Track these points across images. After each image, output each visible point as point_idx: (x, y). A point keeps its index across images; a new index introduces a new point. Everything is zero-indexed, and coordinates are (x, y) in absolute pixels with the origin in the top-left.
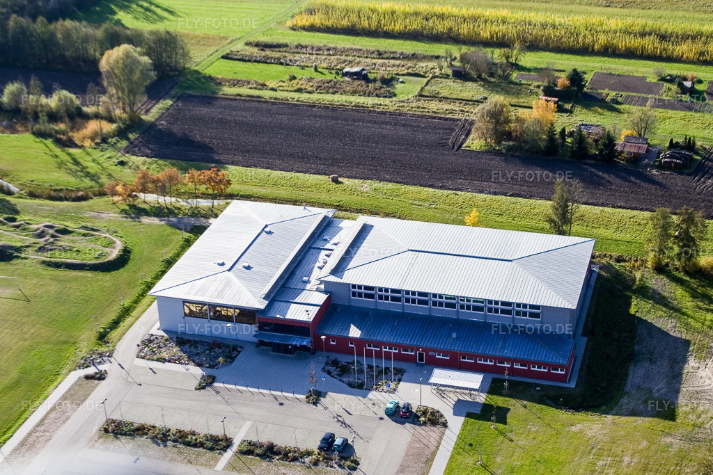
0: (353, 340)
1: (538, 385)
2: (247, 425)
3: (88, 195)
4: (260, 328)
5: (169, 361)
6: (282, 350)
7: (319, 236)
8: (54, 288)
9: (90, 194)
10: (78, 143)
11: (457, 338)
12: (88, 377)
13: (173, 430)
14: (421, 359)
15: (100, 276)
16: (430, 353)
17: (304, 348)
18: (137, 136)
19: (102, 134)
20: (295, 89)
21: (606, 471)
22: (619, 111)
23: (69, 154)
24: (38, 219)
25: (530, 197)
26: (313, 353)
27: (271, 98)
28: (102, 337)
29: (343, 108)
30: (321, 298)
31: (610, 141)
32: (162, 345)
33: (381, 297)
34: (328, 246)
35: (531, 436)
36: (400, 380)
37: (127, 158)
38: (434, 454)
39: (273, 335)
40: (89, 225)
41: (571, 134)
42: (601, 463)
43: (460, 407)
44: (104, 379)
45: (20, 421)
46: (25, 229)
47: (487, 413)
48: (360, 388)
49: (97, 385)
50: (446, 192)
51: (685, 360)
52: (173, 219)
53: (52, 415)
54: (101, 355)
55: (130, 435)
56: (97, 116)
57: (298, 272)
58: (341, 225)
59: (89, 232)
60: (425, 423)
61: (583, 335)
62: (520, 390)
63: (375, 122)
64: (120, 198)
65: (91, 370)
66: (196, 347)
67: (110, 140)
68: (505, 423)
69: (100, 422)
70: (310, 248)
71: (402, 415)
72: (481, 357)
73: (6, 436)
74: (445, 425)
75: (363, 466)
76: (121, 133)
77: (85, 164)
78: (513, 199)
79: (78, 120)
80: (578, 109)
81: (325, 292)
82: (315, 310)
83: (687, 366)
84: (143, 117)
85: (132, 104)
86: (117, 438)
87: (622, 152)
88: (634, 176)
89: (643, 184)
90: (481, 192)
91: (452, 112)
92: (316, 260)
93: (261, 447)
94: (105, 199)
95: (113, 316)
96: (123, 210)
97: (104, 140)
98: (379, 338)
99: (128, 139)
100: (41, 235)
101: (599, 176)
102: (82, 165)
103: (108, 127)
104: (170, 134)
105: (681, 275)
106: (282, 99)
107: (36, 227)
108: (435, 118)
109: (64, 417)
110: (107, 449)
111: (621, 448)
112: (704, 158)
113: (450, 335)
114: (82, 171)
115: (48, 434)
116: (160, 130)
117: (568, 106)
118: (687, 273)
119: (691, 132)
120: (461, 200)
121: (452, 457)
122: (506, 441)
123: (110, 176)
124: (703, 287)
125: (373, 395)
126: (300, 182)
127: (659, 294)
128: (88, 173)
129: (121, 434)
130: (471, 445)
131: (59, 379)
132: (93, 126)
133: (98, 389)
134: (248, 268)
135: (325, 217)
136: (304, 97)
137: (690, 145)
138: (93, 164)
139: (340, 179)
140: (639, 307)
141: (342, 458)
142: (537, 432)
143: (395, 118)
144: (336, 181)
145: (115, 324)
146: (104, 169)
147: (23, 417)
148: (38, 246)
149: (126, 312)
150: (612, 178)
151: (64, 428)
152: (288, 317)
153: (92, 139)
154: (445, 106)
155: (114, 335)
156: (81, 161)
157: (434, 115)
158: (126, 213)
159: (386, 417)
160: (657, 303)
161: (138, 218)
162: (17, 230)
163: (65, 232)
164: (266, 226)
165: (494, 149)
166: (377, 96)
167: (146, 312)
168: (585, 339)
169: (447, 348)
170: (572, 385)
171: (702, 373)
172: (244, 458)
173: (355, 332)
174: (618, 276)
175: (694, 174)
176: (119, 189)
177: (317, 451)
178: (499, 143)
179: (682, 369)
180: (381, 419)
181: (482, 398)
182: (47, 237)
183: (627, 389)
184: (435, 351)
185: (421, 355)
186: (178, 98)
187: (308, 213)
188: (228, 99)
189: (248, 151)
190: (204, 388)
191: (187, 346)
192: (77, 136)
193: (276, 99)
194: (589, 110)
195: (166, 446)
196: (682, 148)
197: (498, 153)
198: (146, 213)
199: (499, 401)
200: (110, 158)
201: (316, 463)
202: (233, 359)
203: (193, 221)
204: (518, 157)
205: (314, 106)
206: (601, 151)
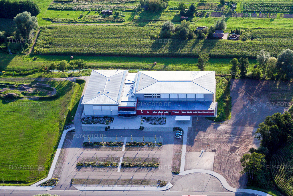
0: (149, 110)
1: (206, 117)
2: (126, 138)
3: (30, 72)
6: (127, 116)
7: (126, 79)
11: (180, 106)
12: (70, 132)
17: (134, 115)
26: (137, 116)
32: (88, 120)
33: (154, 97)
34: (131, 82)
44: (75, 131)
48: (154, 124)
53: (65, 143)
54: (70, 125)
66: (99, 119)
70: (125, 83)
72: (188, 111)
81: (136, 97)
82: (136, 103)
87: (215, 37)
98: (156, 109)
109: (69, 144)
125: (159, 126)
141: (157, 143)
167: (77, 110)
168: (217, 103)
169: (178, 109)
170: (216, 116)
177: (149, 142)
184: (174, 111)
185: (170, 113)
196: (236, 33)
202: (113, 121)
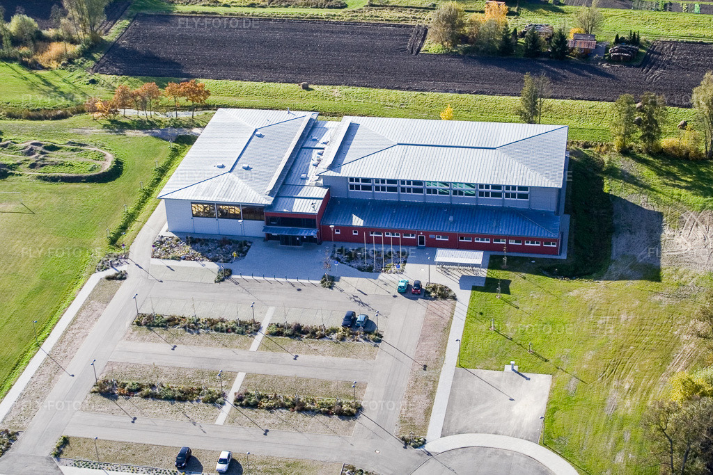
0: (357, 228)
1: (533, 259)
2: (271, 310)
3: (67, 113)
4: (268, 223)
5: (184, 259)
6: (290, 242)
7: (308, 137)
8: (55, 200)
9: (69, 112)
10: (46, 65)
11: (454, 221)
12: (109, 278)
13: (203, 319)
14: (422, 242)
15: (98, 187)
16: (430, 236)
17: (310, 239)
18: (102, 55)
19: (67, 55)
20: (248, 4)
21: (606, 328)
22: (563, 12)
23: (37, 76)
24: (22, 138)
25: (494, 94)
26: (320, 244)
27: (226, 14)
28: (113, 242)
29: (299, 20)
30: (322, 193)
31: (562, 39)
32: (173, 245)
33: (377, 189)
34: (318, 145)
35: (534, 303)
36: (405, 262)
37: (96, 76)
38: (449, 323)
39: (282, 229)
40: (76, 141)
41: (523, 35)
42: (601, 321)
43: (465, 282)
44: (125, 278)
45: (53, 322)
46: (12, 148)
47: (490, 285)
48: (369, 270)
49: (120, 284)
50: (414, 93)
51: (660, 230)
52: (157, 131)
53: (84, 314)
54: (117, 257)
55: (162, 326)
56: (59, 39)
57: (295, 171)
58: (326, 126)
59: (77, 147)
60: (436, 298)
61: (565, 213)
62: (517, 264)
63: (332, 32)
64: (100, 114)
65: (111, 272)
66: (207, 245)
67: (76, 61)
68: (509, 293)
69: (131, 316)
70: (302, 148)
71: (413, 292)
72: (478, 236)
73: (43, 335)
74: (454, 298)
75: (386, 338)
76: (86, 54)
77: (57, 84)
78: (478, 96)
79: (40, 43)
80: (523, 11)
81: (324, 186)
82: (319, 203)
83: (663, 234)
84: (104, 37)
85: (92, 25)
86: (151, 330)
87: (573, 48)
88: (587, 70)
89: (596, 77)
90: (447, 91)
91: (405, 19)
92: (310, 159)
93: (289, 328)
94: (84, 116)
95: (119, 221)
96: (105, 125)
97: (70, 61)
98: (381, 225)
99: (93, 59)
100: (30, 152)
101: (555, 72)
102: (53, 86)
103: (73, 49)
104: (135, 52)
105: (645, 156)
106: (237, 15)
107: (23, 145)
108: (389, 25)
109: (95, 315)
110: (143, 340)
111: (617, 308)
112: (649, 51)
113: (446, 219)
114: (56, 91)
115: (82, 330)
116: (124, 49)
117: (514, 9)
118: (650, 154)
119: (635, 29)
120: (429, 100)
121: (466, 325)
122: (513, 308)
123: (84, 94)
124: (667, 165)
125: (382, 276)
126: (272, 91)
127: (628, 174)
128: (62, 93)
129: (154, 326)
130: (481, 314)
131: (82, 282)
132: (56, 48)
133: (121, 288)
134: (248, 169)
135: (311, 119)
136: (258, 11)
137: (634, 40)
138: (64, 84)
139: (310, 86)
140: (611, 186)
141: (366, 333)
142: (539, 299)
143: (351, 26)
144: (306, 88)
145: (124, 228)
146: (76, 88)
147: (55, 318)
148: (30, 163)
149: (131, 218)
150: (566, 73)
151: (97, 324)
152: (294, 210)
153: (58, 60)
154: (396, 14)
155: (125, 238)
156: (52, 81)
157: (388, 23)
158: (108, 128)
159: (399, 295)
160: (628, 182)
161: (122, 132)
162: (5, 149)
163: (53, 148)
164: (256, 130)
165: (451, 51)
166: (329, 7)
167: (151, 217)
168: (568, 217)
169: (447, 230)
170: (564, 257)
171: (678, 239)
172: (275, 338)
173: (357, 221)
174: (588, 160)
175: (642, 66)
176: (99, 105)
177: (341, 328)
178: (454, 46)
179: (659, 237)
180: (395, 296)
181: (484, 273)
182: (37, 154)
183: (613, 256)
184: (435, 234)
185: (422, 238)
186: (134, 18)
187: (293, 117)
188: (183, 16)
189: (215, 65)
190: (223, 280)
191: (198, 245)
192: (42, 59)
193: (231, 14)
194: (535, 12)
195: (199, 333)
196: (628, 43)
197: (456, 55)
198: (130, 127)
199: (500, 274)
200: (80, 77)
201: (343, 339)
202: (245, 253)
203: (176, 132)
204: (475, 58)
205: (270, 20)
206: (554, 49)
